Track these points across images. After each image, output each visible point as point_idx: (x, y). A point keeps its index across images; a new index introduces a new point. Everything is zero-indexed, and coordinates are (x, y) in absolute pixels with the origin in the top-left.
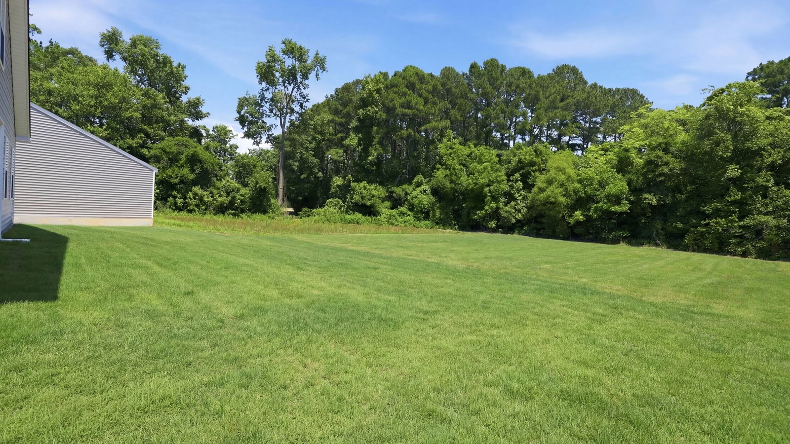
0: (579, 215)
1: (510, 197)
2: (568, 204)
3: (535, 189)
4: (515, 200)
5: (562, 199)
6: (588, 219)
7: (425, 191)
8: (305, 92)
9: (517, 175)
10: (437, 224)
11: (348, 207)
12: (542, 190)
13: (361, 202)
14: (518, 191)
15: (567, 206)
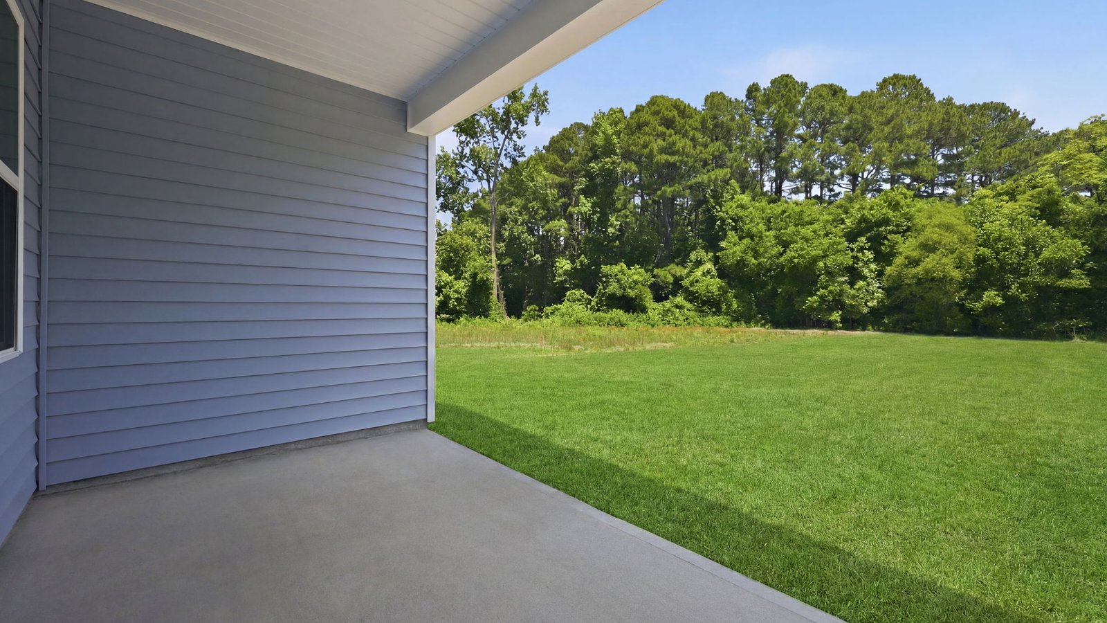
0: (992, 297)
1: (854, 275)
2: (964, 279)
3: (899, 260)
4: (864, 278)
5: (957, 274)
6: (1011, 301)
7: (708, 272)
8: (520, 143)
9: (863, 240)
10: (736, 319)
11: (600, 303)
12: (914, 262)
13: (619, 293)
14: (866, 263)
15: (963, 284)
